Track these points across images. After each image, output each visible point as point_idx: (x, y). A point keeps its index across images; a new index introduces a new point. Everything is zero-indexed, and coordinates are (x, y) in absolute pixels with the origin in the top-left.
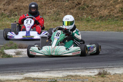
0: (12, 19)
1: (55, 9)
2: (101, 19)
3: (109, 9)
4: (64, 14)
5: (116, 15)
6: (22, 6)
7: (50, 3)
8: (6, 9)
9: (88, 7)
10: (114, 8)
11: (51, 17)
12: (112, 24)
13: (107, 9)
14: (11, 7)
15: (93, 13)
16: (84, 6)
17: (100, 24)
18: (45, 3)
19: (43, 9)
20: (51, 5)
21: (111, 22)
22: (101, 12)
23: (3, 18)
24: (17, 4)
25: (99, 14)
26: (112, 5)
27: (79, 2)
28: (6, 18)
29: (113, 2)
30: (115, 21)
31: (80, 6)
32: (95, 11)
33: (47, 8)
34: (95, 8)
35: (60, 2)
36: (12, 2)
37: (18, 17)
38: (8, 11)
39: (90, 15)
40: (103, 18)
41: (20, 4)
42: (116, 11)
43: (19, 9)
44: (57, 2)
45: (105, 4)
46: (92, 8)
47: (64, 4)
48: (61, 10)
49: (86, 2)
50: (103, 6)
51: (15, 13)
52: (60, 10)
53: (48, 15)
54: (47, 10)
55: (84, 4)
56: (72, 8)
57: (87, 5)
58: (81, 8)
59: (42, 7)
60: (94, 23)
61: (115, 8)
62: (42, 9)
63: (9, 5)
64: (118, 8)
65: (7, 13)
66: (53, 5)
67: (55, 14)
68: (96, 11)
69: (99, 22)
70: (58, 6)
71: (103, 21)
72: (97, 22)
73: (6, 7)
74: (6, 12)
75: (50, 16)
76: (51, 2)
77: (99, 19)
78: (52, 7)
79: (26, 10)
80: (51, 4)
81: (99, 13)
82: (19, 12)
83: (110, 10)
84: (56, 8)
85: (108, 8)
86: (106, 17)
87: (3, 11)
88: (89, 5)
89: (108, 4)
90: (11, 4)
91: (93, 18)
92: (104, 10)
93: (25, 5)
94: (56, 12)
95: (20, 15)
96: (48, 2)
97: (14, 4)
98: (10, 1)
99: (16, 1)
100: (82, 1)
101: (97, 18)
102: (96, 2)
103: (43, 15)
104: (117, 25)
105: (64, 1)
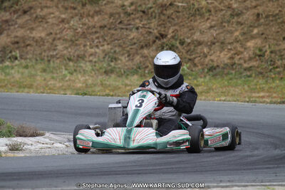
0: (7, 67)
1: (106, 47)
2: (211, 73)
3: (231, 49)
4: (127, 59)
5: (246, 65)
6: (30, 37)
7: (96, 32)
9: (182, 43)
10: (242, 47)
11: (97, 65)
12: (236, 86)
13: (226, 50)
14: (4, 40)
15: (195, 58)
16: (173, 42)
17: (210, 85)
18: (84, 33)
19: (80, 45)
20: (98, 38)
21: (235, 80)
22: (212, 57)
24: (20, 33)
25: (207, 60)
26: (238, 42)
27: (163, 33)
29: (240, 33)
30: (243, 79)
31: (165, 40)
32: (197, 53)
33: (88, 44)
34: (200, 47)
35: (119, 30)
36: (7, 28)
37: (21, 64)
39: (187, 63)
40: (218, 70)
41: (25, 34)
42: (247, 56)
43: (23, 45)
44: (112, 31)
45: (222, 37)
46: (192, 47)
47: (127, 36)
48: (120, 49)
49: (179, 33)
50: (218, 42)
51: (14, 53)
53: (91, 61)
54: (88, 47)
55: (173, 37)
56: (146, 45)
57: (180, 40)
58: (167, 45)
59: (77, 42)
60: (195, 82)
61: (245, 49)
62: (76, 45)
63: (2, 34)
64: (252, 49)
66: (102, 37)
67: (106, 59)
68: (202, 54)
69: (206, 80)
70: (114, 41)
71: (218, 76)
72: (202, 80)
75: (95, 62)
76: (98, 30)
77: (207, 73)
78: (100, 42)
79: (40, 47)
80: (97, 35)
81: (209, 58)
82: (23, 51)
83: (232, 52)
84: (108, 44)
85: (229, 47)
86: (223, 68)
88: (186, 40)
89: (229, 38)
90: (5, 32)
91: (194, 69)
92: (219, 52)
93: (39, 35)
94: (109, 53)
95: (26, 59)
96: (90, 31)
97: (12, 32)
98: (4, 26)
99: (16, 26)
100: (169, 29)
101: (203, 69)
102: (201, 33)
103: (79, 59)
104: (249, 86)
105: (127, 29)
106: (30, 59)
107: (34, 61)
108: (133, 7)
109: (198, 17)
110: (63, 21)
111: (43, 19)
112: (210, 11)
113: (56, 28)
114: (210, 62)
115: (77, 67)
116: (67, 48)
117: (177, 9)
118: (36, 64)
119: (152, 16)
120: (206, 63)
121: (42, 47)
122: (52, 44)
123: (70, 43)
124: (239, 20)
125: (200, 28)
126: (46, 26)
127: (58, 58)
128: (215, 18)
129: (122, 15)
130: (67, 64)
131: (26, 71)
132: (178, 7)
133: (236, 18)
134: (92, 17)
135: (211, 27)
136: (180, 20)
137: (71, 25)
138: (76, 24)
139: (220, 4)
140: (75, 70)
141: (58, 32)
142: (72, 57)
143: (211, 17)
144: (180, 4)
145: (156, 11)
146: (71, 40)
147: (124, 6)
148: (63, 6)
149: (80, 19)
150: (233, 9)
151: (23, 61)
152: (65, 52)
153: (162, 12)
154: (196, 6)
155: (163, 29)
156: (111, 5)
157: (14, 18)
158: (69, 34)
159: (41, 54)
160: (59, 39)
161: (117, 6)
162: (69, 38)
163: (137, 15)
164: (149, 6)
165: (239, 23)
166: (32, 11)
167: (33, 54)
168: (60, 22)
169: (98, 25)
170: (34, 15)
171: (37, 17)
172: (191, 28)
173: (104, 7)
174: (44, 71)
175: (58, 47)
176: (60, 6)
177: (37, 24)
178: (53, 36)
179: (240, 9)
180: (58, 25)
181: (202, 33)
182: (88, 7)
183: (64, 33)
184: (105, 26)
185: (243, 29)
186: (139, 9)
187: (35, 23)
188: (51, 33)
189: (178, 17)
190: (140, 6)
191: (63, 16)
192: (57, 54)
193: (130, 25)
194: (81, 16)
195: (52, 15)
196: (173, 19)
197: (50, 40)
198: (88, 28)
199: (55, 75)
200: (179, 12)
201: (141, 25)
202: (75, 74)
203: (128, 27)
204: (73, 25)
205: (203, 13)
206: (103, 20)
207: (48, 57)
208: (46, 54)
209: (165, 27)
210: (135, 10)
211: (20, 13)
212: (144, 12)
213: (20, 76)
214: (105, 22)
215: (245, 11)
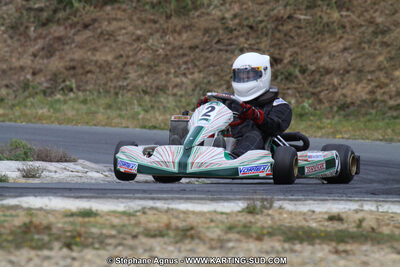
0: (59, 100)
1: (196, 75)
2: (342, 113)
3: (371, 80)
5: (392, 103)
6: (91, 61)
7: (184, 55)
8: (41, 71)
9: (303, 71)
10: (387, 77)
11: (183, 100)
12: (376, 129)
13: (365, 81)
14: (55, 64)
15: (320, 92)
16: (291, 69)
18: (167, 55)
19: (160, 72)
20: (186, 63)
21: (375, 123)
22: (344, 91)
23: (26, 98)
24: (78, 55)
25: (338, 94)
26: (381, 70)
27: (277, 56)
28: (38, 96)
29: (386, 58)
30: (387, 121)
31: (279, 67)
32: (324, 85)
33: (173, 71)
34: (328, 77)
35: (216, 53)
36: (60, 48)
37: (77, 98)
38: (45, 76)
39: (309, 98)
40: (352, 108)
41: (85, 57)
42: (394, 89)
43: (81, 71)
44: (207, 54)
45: (359, 63)
46: (317, 77)
48: (216, 78)
49: (300, 57)
50: (353, 70)
51: (68, 83)
52: (212, 79)
53: (175, 95)
54: (172, 76)
55: (290, 63)
57: (301, 66)
58: (282, 73)
59: (157, 68)
60: (318, 123)
61: (392, 80)
62: (156, 72)
63: (51, 56)
65: (42, 81)
66: (192, 61)
67: (196, 93)
68: (330, 87)
69: (334, 122)
70: (209, 67)
71: (351, 118)
72: (329, 121)
73: (40, 63)
74: (40, 79)
75: (181, 96)
76: (187, 51)
77: (337, 112)
78: (188, 69)
79: (105, 74)
80: (185, 59)
81: (340, 92)
82: (81, 80)
83: (373, 84)
84: (200, 72)
85: (369, 77)
86: (359, 106)
87: (29, 77)
88: (309, 66)
89: (370, 65)
90: (57, 53)
91: (318, 107)
92: (354, 84)
93: (104, 58)
94: (200, 83)
95: (85, 91)
96: (175, 53)
97: (67, 54)
98: (56, 45)
99: (73, 45)
100: (285, 51)
101: (331, 107)
102: (330, 57)
103: (159, 92)
104: (393, 130)
105: (227, 51)
106: (90, 91)
107: (96, 94)
108: (237, 21)
109: (327, 35)
110: (138, 39)
111: (110, 36)
112: (344, 27)
113: (128, 49)
114: (341, 97)
115: (155, 102)
116: (142, 77)
117: (298, 25)
118: (99, 97)
119: (262, 33)
120: (336, 99)
121: (108, 75)
122: (122, 70)
123: (147, 70)
124: (385, 40)
125: (329, 50)
126: (114, 45)
127: (129, 90)
128: (352, 37)
129: (221, 32)
130: (141, 98)
131: (84, 108)
132: (300, 20)
133: (380, 37)
134: (180, 33)
135: (345, 49)
136: (302, 39)
137: (149, 44)
138: (156, 43)
139: (359, 17)
140: (152, 107)
141: (131, 53)
142: (149, 90)
143: (346, 36)
144: (302, 17)
145: (269, 26)
146: (149, 66)
147: (223, 18)
148: (139, 19)
149: (162, 37)
150: (377, 24)
151: (80, 93)
152: (140, 82)
153: (276, 28)
154: (325, 20)
155: (277, 52)
156: (206, 17)
157: (70, 35)
158: (145, 57)
159: (105, 84)
160: (132, 64)
161: (214, 19)
162: (145, 63)
163: (242, 32)
164: (259, 19)
165: (385, 44)
166: (96, 25)
167: (95, 84)
168: (134, 40)
169: (187, 44)
170: (99, 31)
171: (102, 33)
172: (317, 51)
173: (196, 20)
174: (109, 106)
175: (130, 76)
176: (135, 18)
177: (102, 42)
178: (124, 59)
179: (387, 24)
180: (131, 45)
181: (332, 57)
182: (174, 19)
183: (139, 56)
184: (197, 47)
185: (389, 52)
186: (245, 23)
187: (99, 41)
188: (121, 56)
189: (299, 35)
190: (247, 19)
191: (139, 32)
192: (128, 85)
193: (231, 44)
194: (164, 32)
195: (124, 31)
196: (292, 37)
197: (120, 65)
198: (174, 48)
199: (124, 113)
200: (300, 28)
201: (246, 45)
202: (152, 111)
203: (229, 48)
204: (152, 45)
205: (335, 30)
206: (195, 38)
207: (115, 88)
208: (112, 85)
209: (280, 49)
210: (240, 24)
211: (79, 27)
212: (251, 27)
213: (74, 113)
214: (196, 41)
215: (393, 27)
